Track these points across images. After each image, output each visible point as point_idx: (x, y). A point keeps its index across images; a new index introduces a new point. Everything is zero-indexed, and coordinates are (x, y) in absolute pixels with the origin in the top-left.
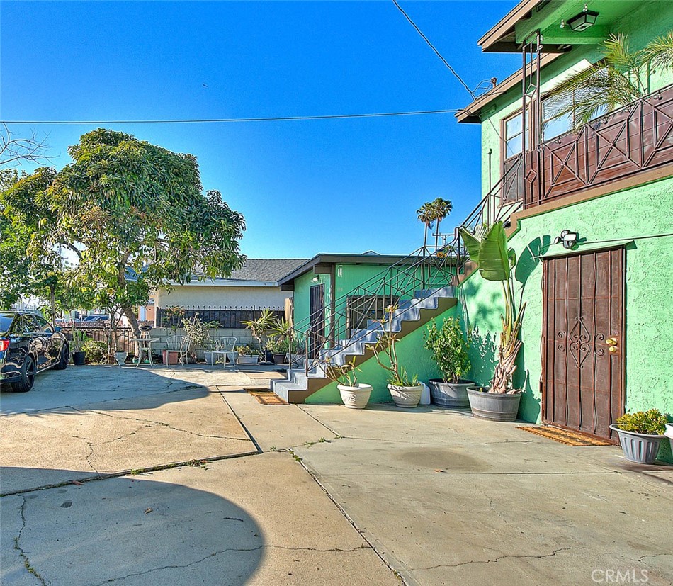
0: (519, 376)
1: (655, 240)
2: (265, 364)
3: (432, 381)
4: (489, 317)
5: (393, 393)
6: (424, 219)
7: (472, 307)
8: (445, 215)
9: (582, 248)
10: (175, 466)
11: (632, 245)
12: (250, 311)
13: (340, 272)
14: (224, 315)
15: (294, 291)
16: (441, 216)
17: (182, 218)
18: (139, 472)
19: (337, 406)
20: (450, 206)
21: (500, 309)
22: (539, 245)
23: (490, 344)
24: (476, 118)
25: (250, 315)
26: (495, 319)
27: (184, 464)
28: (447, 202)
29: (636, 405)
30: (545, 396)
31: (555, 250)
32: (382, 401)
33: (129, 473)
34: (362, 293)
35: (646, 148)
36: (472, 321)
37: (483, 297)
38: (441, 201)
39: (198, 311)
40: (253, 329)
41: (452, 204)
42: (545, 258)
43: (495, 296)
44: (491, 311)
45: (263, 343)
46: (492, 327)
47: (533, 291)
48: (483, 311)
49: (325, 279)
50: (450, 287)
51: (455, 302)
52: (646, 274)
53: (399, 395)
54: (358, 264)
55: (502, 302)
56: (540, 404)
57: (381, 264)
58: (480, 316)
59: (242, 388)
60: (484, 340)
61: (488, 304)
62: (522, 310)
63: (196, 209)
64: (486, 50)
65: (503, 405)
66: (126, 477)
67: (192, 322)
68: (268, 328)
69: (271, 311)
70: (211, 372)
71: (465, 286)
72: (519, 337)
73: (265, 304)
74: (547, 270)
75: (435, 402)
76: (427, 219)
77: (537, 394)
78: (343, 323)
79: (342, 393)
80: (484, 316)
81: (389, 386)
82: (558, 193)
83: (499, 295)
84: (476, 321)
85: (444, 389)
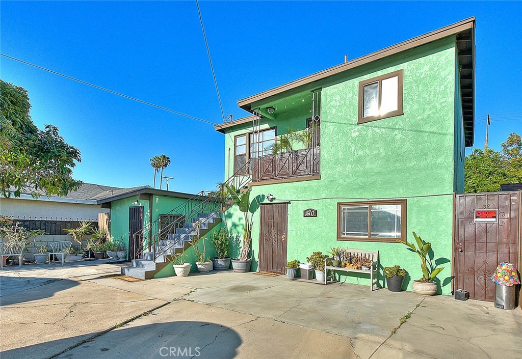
0: (250, 254)
1: (296, 202)
2: (90, 260)
3: (214, 259)
4: (237, 228)
5: (199, 266)
6: (154, 165)
7: (229, 223)
8: (166, 166)
9: (274, 202)
10: (136, 318)
11: (289, 203)
12: (69, 222)
13: (156, 200)
14: (45, 224)
15: (110, 208)
16: (164, 166)
17: (21, 142)
18: (121, 325)
19: (173, 277)
20: (169, 161)
21: (242, 225)
22: (260, 198)
23: (237, 240)
24: (223, 131)
25: (69, 224)
26: (240, 229)
27: (141, 316)
28: (168, 158)
29: (290, 259)
30: (260, 260)
31: (266, 201)
32: (194, 271)
33: (115, 327)
34: (174, 213)
35: (293, 169)
36: (229, 230)
37: (235, 219)
38: (164, 157)
39: (19, 221)
40: (74, 235)
41: (170, 160)
42: (262, 204)
43: (240, 219)
44: (238, 226)
45: (83, 245)
46: (238, 233)
47: (256, 217)
48: (235, 225)
49: (144, 203)
50: (219, 213)
51: (221, 220)
52: (293, 213)
53: (202, 267)
54: (165, 196)
55: (243, 222)
56: (258, 263)
57: (176, 197)
58: (233, 228)
59: (98, 276)
60: (235, 238)
61: (237, 222)
62: (252, 225)
63: (33, 137)
64: (240, 107)
65: (247, 265)
66: (114, 330)
67: (14, 230)
68: (87, 234)
69: (88, 222)
70: (54, 269)
71: (226, 213)
72: (250, 237)
73: (83, 216)
74: (261, 208)
75: (215, 269)
76: (156, 166)
77: (257, 259)
78: (157, 230)
79: (175, 269)
80: (235, 227)
81: (197, 263)
82: (265, 178)
83: (242, 218)
84: (231, 230)
85: (220, 262)
